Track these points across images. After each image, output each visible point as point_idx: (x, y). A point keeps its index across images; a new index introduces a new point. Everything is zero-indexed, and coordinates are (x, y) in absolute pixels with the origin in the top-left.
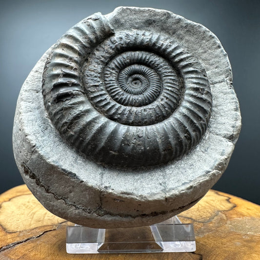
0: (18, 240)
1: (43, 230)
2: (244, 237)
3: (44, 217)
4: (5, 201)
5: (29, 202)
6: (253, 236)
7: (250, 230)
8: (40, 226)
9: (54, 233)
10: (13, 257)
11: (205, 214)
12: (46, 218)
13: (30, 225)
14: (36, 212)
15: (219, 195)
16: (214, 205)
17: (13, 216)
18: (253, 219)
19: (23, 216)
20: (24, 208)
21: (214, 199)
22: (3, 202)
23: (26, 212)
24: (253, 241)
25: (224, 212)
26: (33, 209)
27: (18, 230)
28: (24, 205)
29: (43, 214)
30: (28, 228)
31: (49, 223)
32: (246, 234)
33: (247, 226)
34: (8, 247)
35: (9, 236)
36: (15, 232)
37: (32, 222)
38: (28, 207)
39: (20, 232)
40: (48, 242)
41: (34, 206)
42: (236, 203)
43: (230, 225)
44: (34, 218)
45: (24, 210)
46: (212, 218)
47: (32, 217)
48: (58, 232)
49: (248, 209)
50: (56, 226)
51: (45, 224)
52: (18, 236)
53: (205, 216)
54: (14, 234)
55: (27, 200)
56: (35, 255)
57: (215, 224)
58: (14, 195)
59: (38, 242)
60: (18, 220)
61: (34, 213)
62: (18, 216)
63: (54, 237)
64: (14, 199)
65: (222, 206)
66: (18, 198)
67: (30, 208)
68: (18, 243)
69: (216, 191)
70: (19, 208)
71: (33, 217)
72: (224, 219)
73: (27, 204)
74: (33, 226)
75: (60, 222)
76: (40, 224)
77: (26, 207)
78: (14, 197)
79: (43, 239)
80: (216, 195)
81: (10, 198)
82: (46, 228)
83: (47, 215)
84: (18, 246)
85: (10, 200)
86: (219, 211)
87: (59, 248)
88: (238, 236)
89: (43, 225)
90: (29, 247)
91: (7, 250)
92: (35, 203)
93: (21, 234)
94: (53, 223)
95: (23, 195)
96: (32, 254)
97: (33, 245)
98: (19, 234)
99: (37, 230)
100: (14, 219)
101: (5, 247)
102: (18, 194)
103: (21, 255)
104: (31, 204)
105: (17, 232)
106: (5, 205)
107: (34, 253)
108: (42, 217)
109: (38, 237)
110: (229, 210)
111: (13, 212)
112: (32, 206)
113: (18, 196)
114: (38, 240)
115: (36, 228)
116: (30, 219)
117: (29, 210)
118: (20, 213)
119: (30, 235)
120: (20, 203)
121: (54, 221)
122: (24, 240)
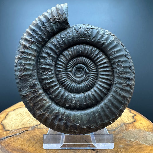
0: (9, 135)
1: (23, 130)
2: (127, 142)
4: (11, 111)
6: (133, 142)
7: (133, 138)
8: (23, 127)
9: (28, 132)
10: (3, 145)
11: (115, 125)
12: (28, 122)
13: (18, 126)
14: (25, 118)
15: (131, 112)
16: (124, 119)
17: (12, 121)
18: (140, 130)
19: (17, 121)
20: (20, 115)
21: (126, 116)
22: (10, 112)
23: (20, 118)
25: (126, 124)
26: (24, 117)
28: (20, 114)
29: (28, 120)
30: (16, 128)
31: (28, 126)
32: (129, 141)
33: (133, 135)
34: (3, 139)
35: (5, 133)
36: (9, 131)
37: (20, 125)
39: (11, 130)
40: (23, 137)
41: (25, 115)
42: (137, 119)
43: (124, 134)
45: (19, 117)
46: (117, 128)
47: (21, 122)
48: (31, 132)
49: (141, 124)
50: (31, 127)
51: (26, 126)
52: (9, 133)
53: (114, 127)
54: (8, 131)
55: (23, 111)
57: (116, 132)
58: (16, 108)
59: (18, 137)
60: (13, 123)
61: (23, 119)
63: (28, 134)
64: (16, 110)
65: (127, 121)
68: (8, 137)
69: (131, 110)
70: (17, 115)
72: (123, 129)
73: (22, 113)
75: (34, 125)
77: (21, 115)
78: (17, 109)
79: (21, 135)
80: (129, 112)
82: (25, 128)
83: (29, 121)
84: (7, 138)
85: (14, 110)
86: (123, 124)
88: (125, 141)
90: (13, 140)
91: (2, 140)
92: (26, 113)
93: (11, 132)
96: (12, 144)
97: (15, 138)
98: (10, 132)
99: (21, 130)
101: (1, 139)
103: (7, 144)
104: (24, 113)
105: (10, 130)
106: (10, 113)
107: (13, 143)
108: (26, 122)
109: (19, 134)
110: (130, 124)
111: (13, 118)
112: (24, 115)
113: (19, 108)
114: (19, 135)
115: (20, 129)
116: (20, 123)
117: (21, 117)
118: (16, 119)
119: (15, 132)
120: (19, 112)
121: (31, 124)
122: (12, 135)
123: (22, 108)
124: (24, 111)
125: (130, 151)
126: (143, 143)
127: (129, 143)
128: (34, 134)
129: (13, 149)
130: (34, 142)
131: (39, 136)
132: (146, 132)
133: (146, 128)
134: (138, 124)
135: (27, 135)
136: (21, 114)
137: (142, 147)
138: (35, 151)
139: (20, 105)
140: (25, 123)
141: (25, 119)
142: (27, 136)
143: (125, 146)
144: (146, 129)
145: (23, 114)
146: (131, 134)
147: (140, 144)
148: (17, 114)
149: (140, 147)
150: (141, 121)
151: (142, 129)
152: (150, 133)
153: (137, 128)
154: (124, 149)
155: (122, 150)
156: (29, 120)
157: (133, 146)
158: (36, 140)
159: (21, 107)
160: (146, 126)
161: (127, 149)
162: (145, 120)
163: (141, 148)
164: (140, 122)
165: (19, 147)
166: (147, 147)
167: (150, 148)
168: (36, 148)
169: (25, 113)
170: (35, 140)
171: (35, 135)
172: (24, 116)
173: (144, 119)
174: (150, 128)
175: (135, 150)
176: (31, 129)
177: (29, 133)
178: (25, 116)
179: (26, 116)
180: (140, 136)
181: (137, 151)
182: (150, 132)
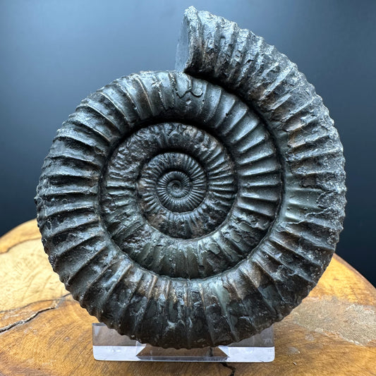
1: (37, 308)
2: (307, 337)
3: (46, 284)
4: (1, 253)
5: (32, 255)
6: (322, 335)
7: (321, 323)
8: (36, 300)
9: (49, 315)
12: (48, 286)
13: (23, 299)
14: (38, 274)
17: (4, 282)
18: (335, 300)
19: (17, 282)
20: (24, 265)
23: (25, 274)
24: (317, 347)
26: (35, 268)
27: (4, 309)
28: (25, 259)
29: (45, 278)
30: (18, 305)
31: (49, 297)
32: (311, 332)
37: (27, 294)
38: (29, 265)
39: (6, 311)
40: (38, 330)
41: (37, 262)
44: (32, 286)
45: (22, 270)
47: (28, 284)
48: (57, 313)
49: (335, 279)
50: (57, 300)
51: (43, 298)
52: (2, 320)
55: (31, 251)
56: (15, 354)
58: (13, 242)
59: (25, 331)
60: (9, 290)
61: (34, 277)
62: (12, 281)
63: (49, 321)
64: (14, 249)
66: (21, 246)
67: (31, 266)
70: (17, 265)
71: (30, 284)
73: (30, 257)
74: (26, 302)
76: (36, 298)
77: (27, 265)
78: (15, 245)
79: (33, 326)
81: (10, 246)
82: (42, 304)
83: (50, 281)
85: (9, 250)
87: (49, 343)
88: (300, 335)
89: (40, 300)
90: (11, 340)
92: (41, 256)
93: (7, 317)
94: (54, 295)
95: (28, 240)
96: (11, 353)
97: (17, 335)
98: (4, 316)
99: (29, 310)
100: (5, 288)
102: (23, 239)
104: (35, 258)
105: (2, 311)
107: (14, 351)
108: (43, 284)
109: (28, 321)
111: (6, 274)
112: (34, 263)
113: (21, 243)
114: (27, 326)
115: (28, 305)
116: (26, 288)
117: (29, 270)
118: (14, 277)
119: (17, 318)
120: (20, 257)
121: (57, 291)
122: (8, 327)
123: (28, 243)
124: (36, 253)
125: (317, 363)
126: (347, 340)
127: (312, 340)
128: (65, 321)
129: (16, 369)
130: (67, 346)
131: (80, 326)
132: (350, 305)
133: (349, 291)
134: (327, 280)
135: (48, 325)
136: (27, 262)
137: (347, 350)
138: (72, 373)
139: (23, 235)
140: (41, 288)
141: (39, 276)
142: (47, 327)
143: (304, 350)
144: (349, 297)
145: (32, 262)
146: (313, 311)
147: (341, 343)
148: (18, 260)
149: (342, 351)
150: (335, 272)
151: (339, 295)
152: (362, 307)
153: (327, 294)
154: (302, 359)
155: (298, 361)
156: (50, 277)
157: (323, 350)
158: (71, 337)
159: (25, 241)
160: (348, 286)
161: (308, 360)
162: (344, 267)
163: (344, 353)
164: (332, 275)
165: (31, 362)
166: (359, 350)
167: (368, 355)
168: (76, 365)
169: (38, 259)
170: (69, 338)
171: (68, 323)
172: (34, 266)
173: (340, 264)
174: (359, 291)
175: (331, 361)
176: (55, 304)
177: (52, 318)
178: (37, 266)
179: (41, 267)
180: (337, 317)
181: (335, 363)
182: (359, 304)
